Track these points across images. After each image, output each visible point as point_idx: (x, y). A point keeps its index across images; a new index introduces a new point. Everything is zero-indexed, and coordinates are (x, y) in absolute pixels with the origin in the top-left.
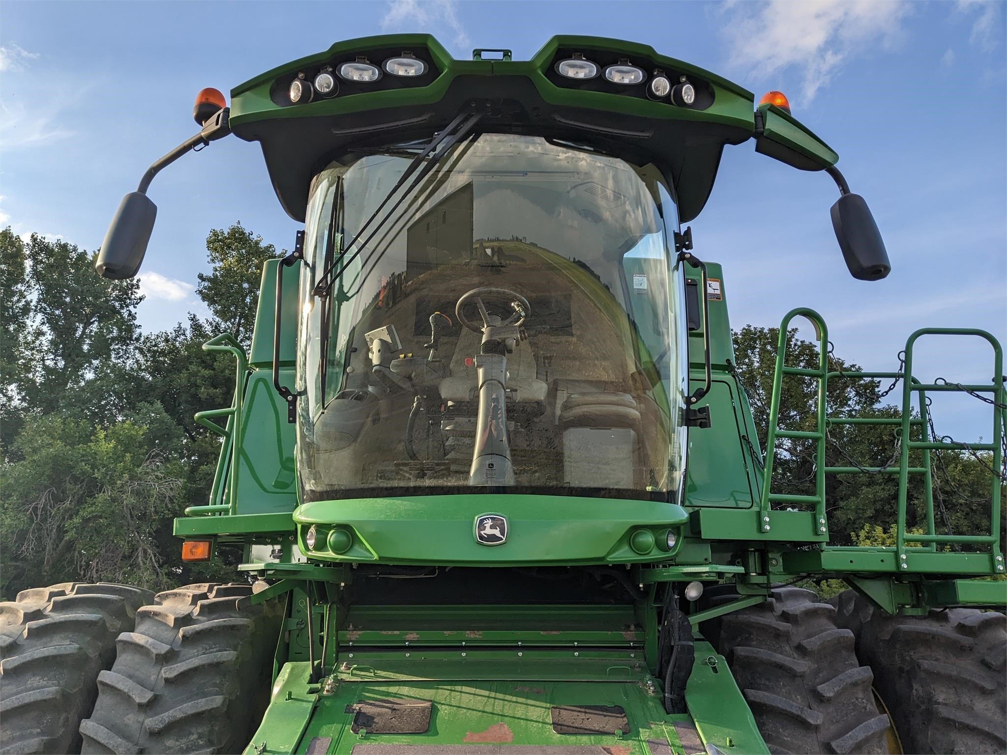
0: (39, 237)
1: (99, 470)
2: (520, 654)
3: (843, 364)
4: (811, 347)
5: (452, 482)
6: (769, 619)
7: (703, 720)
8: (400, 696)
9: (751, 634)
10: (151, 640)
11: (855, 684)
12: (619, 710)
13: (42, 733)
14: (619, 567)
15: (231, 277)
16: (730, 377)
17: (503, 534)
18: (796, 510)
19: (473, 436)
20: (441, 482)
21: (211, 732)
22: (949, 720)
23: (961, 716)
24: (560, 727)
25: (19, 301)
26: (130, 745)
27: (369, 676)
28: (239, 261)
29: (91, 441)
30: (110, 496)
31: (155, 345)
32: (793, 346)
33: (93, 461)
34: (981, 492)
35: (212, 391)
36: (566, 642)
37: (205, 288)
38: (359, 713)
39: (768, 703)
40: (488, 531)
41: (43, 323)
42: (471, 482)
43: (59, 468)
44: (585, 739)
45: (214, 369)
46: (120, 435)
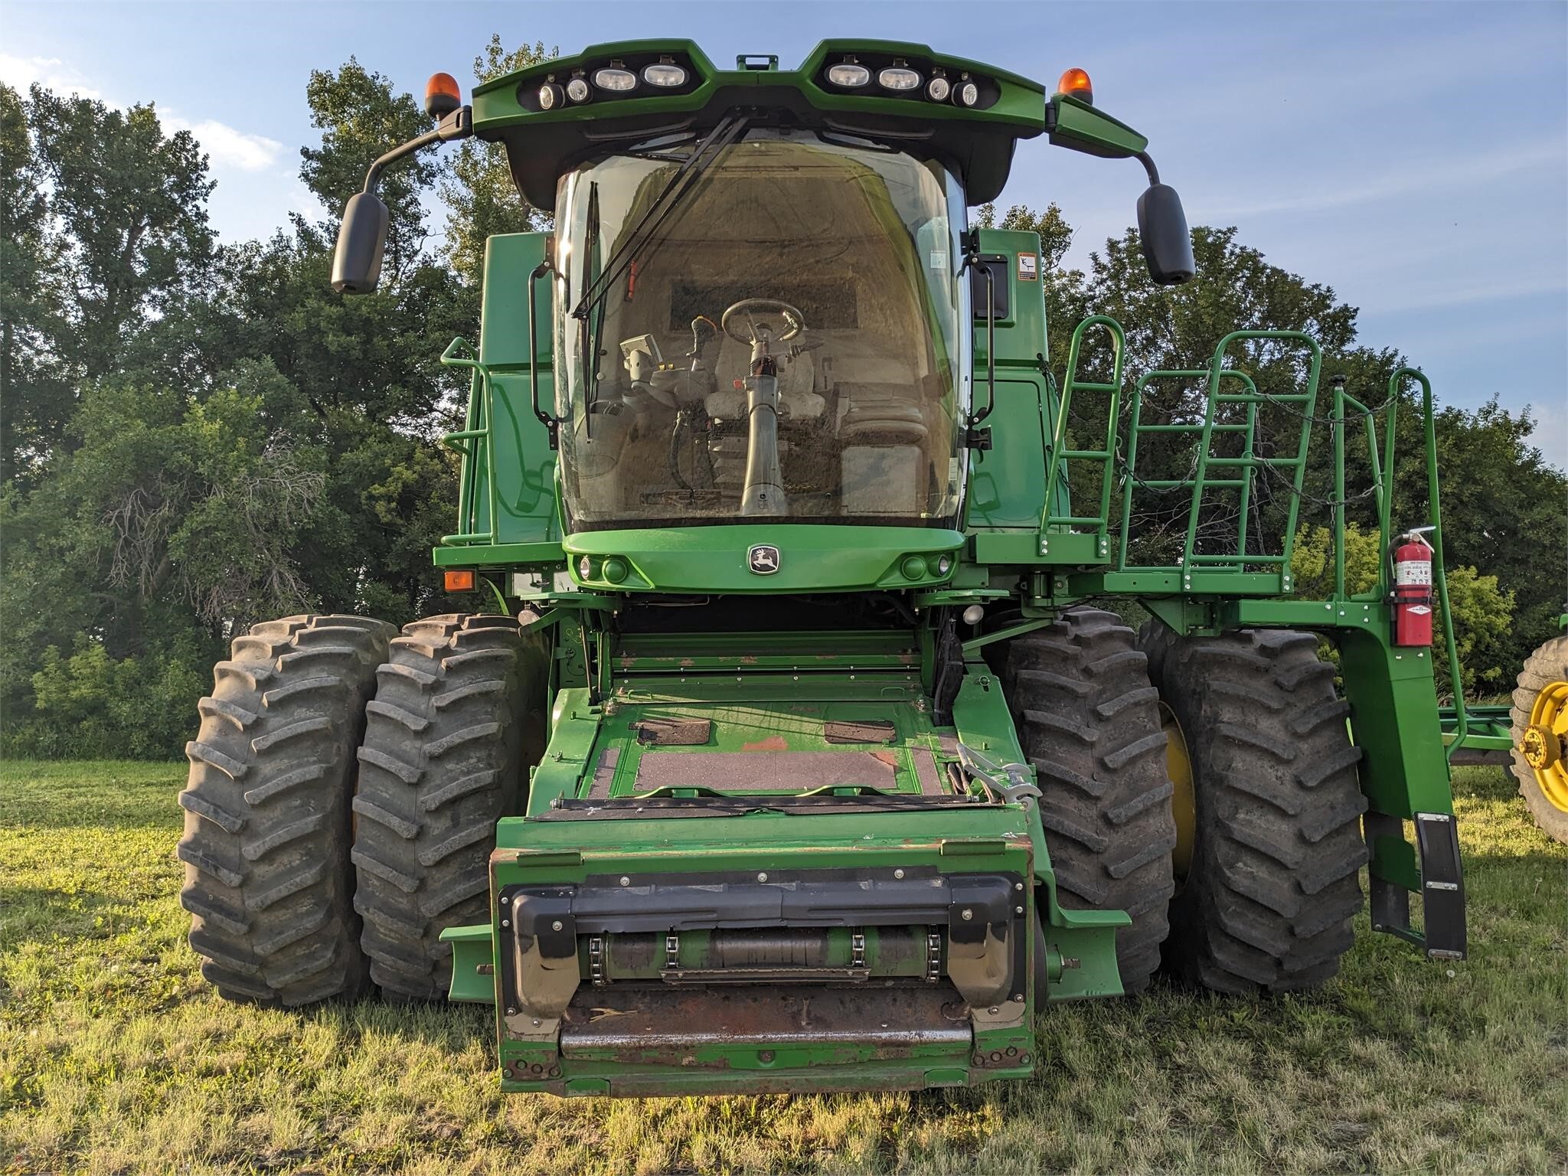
0: (43, 91)
1: (203, 463)
2: (796, 678)
3: (1301, 283)
4: (1255, 256)
5: (724, 514)
6: (1061, 644)
7: (964, 730)
8: (680, 716)
9: (1037, 657)
10: (414, 671)
11: (1137, 704)
12: (890, 724)
13: (320, 761)
14: (894, 593)
15: (352, 153)
16: (1040, 375)
17: (775, 564)
18: (1078, 533)
19: (745, 456)
20: (711, 513)
21: (490, 755)
22: (1228, 737)
23: (1242, 734)
24: (830, 738)
25: (25, 194)
26: (412, 769)
27: (647, 699)
28: (361, 125)
29: (184, 420)
30: (225, 500)
31: (250, 267)
32: (1227, 255)
33: (193, 446)
34: (1478, 476)
35: (344, 339)
36: (843, 666)
37: (314, 171)
38: (642, 729)
39: (1046, 722)
40: (761, 561)
41: (67, 231)
42: (743, 513)
43: (146, 459)
44: (854, 746)
45: (343, 305)
46: (225, 410)
